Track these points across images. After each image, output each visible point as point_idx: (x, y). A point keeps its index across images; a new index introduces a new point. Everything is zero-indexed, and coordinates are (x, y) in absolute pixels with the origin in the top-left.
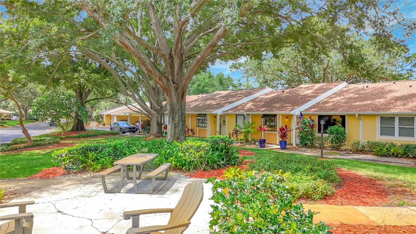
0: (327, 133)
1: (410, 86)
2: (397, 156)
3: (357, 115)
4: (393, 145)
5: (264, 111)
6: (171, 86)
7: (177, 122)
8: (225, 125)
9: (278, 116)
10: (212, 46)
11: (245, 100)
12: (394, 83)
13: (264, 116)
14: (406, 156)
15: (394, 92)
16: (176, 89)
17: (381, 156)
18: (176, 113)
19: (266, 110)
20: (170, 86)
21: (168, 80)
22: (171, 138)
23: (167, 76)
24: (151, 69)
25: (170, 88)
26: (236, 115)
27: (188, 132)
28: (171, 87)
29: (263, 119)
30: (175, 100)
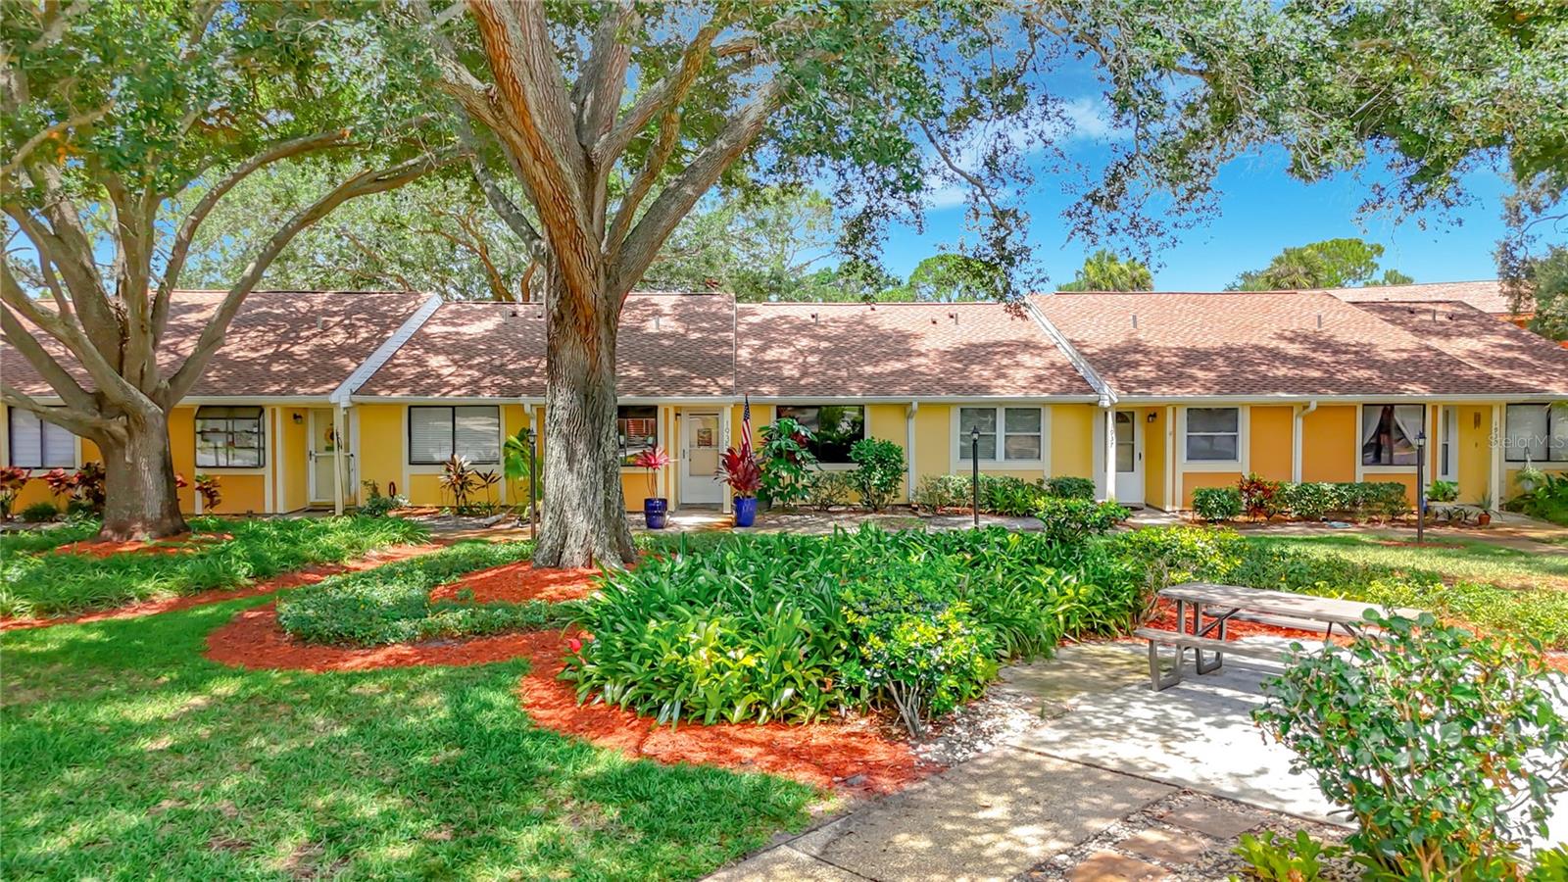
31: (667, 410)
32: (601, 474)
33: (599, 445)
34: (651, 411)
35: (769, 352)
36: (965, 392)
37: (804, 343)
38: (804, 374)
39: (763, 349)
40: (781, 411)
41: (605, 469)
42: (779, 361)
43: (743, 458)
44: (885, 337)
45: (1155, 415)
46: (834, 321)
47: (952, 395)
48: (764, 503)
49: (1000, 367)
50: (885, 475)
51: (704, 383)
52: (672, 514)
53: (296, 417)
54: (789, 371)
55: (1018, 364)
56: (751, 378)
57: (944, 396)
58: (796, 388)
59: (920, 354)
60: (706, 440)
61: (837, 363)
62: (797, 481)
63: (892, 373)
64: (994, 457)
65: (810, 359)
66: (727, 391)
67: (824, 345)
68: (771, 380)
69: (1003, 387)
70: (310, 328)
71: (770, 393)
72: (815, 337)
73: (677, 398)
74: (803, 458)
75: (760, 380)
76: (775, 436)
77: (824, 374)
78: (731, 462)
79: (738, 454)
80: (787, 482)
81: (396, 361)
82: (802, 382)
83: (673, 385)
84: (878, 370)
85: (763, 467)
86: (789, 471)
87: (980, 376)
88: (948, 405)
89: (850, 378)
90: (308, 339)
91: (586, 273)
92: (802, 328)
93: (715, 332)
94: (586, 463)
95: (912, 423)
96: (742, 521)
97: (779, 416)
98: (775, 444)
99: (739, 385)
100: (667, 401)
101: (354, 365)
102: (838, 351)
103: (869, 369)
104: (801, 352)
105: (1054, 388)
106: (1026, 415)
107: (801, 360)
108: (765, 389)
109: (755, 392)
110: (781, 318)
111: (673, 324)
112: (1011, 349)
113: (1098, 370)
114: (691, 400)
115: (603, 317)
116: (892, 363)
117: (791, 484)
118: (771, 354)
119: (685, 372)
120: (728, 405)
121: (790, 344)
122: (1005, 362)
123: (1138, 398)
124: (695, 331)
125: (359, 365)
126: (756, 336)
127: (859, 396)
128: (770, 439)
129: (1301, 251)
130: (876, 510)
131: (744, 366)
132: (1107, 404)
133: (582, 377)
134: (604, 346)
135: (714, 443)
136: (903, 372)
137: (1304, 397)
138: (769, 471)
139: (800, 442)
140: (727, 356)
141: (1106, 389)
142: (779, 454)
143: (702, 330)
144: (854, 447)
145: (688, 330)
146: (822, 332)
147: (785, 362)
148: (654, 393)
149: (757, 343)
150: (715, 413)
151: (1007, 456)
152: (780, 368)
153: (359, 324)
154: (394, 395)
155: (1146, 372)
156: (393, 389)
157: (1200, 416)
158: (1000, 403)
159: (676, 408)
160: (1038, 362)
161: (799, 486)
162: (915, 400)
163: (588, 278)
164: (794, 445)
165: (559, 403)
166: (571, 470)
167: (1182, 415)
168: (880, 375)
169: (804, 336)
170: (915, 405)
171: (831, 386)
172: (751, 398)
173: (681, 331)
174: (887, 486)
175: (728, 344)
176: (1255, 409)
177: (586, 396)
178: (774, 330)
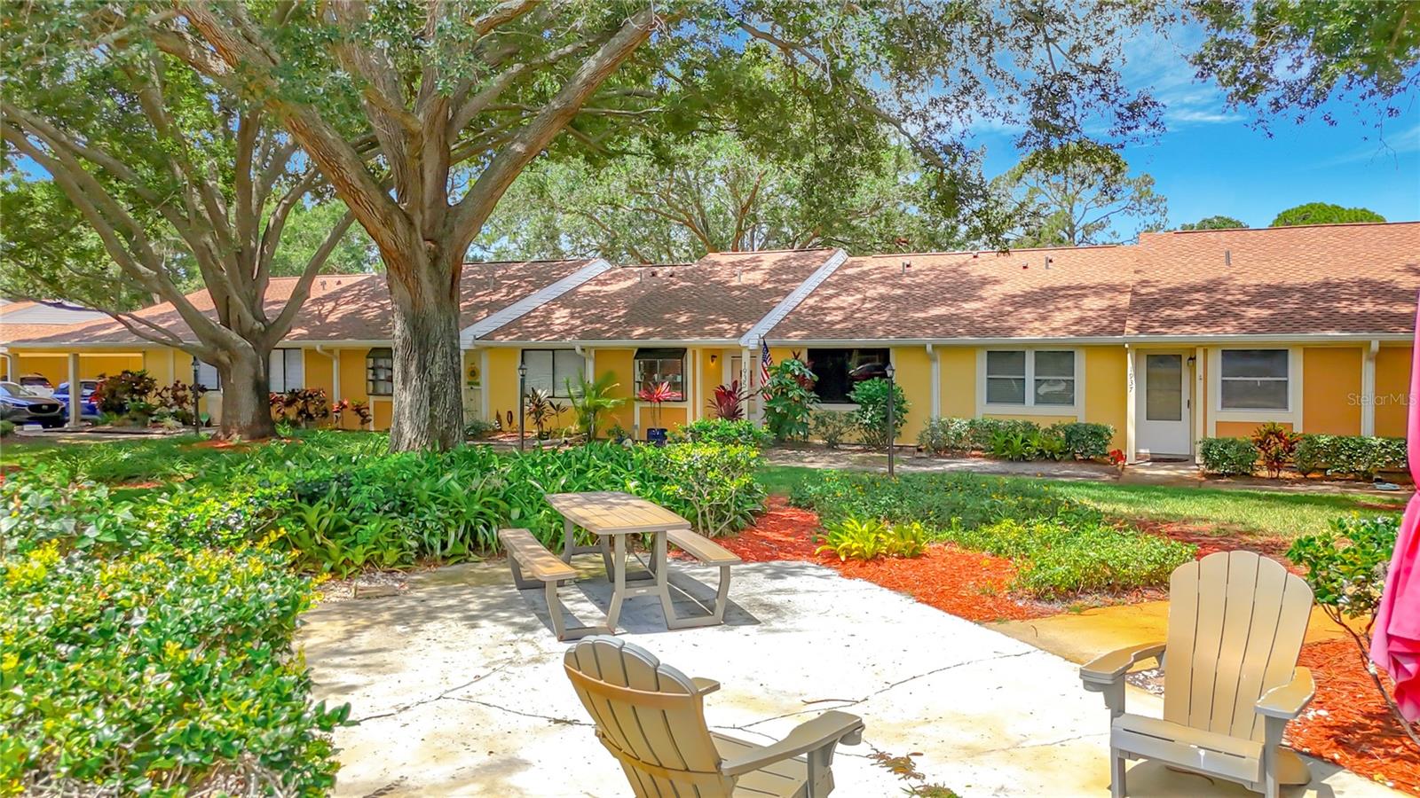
0: (851, 402)
1: (1025, 267)
2: (1052, 459)
3: (929, 348)
4: (1030, 428)
5: (642, 337)
6: (420, 246)
7: (438, 378)
8: (478, 384)
9: (689, 354)
10: (564, 114)
11: (538, 299)
12: (975, 257)
13: (642, 352)
14: (1069, 456)
15: (997, 282)
16: (435, 260)
17: (1011, 460)
18: (436, 345)
19: (650, 335)
20: (417, 247)
21: (411, 224)
22: (419, 439)
23: (408, 212)
24: (358, 185)
25: (415, 254)
26: (523, 351)
27: (339, 415)
28: (419, 252)
29: (637, 361)
30: (432, 300)
31: (694, 352)
34: (681, 352)
35: (833, 300)
37: (879, 290)
39: (831, 297)
42: (835, 307)
47: (985, 338)
49: (1053, 310)
51: (729, 327)
54: (834, 316)
55: (1075, 307)
64: (1023, 402)
65: (866, 305)
70: (487, 289)
72: (892, 285)
77: (864, 319)
88: (979, 348)
89: (883, 323)
90: (477, 297)
92: (889, 278)
93: (787, 283)
94: (414, 383)
95: (936, 365)
104: (865, 299)
105: (1086, 330)
106: (1057, 359)
107: (856, 307)
108: (795, 333)
119: (722, 318)
120: (744, 348)
121: (862, 292)
122: (1065, 304)
124: (771, 282)
137: (1363, 336)
139: (802, 382)
143: (777, 282)
145: (766, 281)
146: (906, 281)
147: (840, 308)
151: (1037, 402)
153: (523, 285)
156: (508, 334)
158: (1030, 345)
162: (929, 342)
166: (404, 388)
167: (1216, 361)
172: (769, 341)
173: (759, 282)
176: (1309, 350)
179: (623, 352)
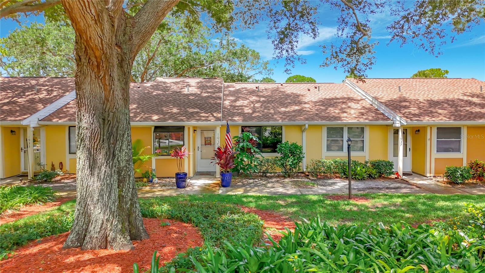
9: (186, 129)
14: (377, 176)
19: (164, 119)
26: (70, 127)
31: (189, 128)
32: (115, 177)
33: (114, 156)
34: (182, 128)
35: (238, 102)
36: (330, 120)
37: (254, 98)
38: (254, 112)
39: (235, 101)
40: (243, 128)
41: (119, 173)
42: (242, 106)
43: (225, 152)
44: (288, 96)
45: (419, 131)
46: (266, 89)
47: (324, 121)
48: (236, 173)
49: (342, 109)
50: (294, 160)
51: (207, 115)
52: (191, 178)
53: (12, 131)
54: (247, 110)
55: (349, 107)
56: (230, 113)
57: (320, 122)
58: (251, 118)
59: (306, 103)
60: (208, 142)
61: (269, 107)
62: (251, 163)
63: (294, 111)
64: (343, 150)
65: (256, 105)
66: (218, 119)
67: (262, 99)
68: (239, 114)
69: (346, 117)
70: (32, 91)
71: (238, 120)
72: (257, 96)
73: (193, 123)
74: (254, 151)
75: (234, 114)
76: (241, 140)
77: (263, 112)
78: (219, 154)
79: (223, 150)
80: (247, 163)
81: (68, 106)
82: (253, 115)
83: (191, 116)
84: (287, 110)
85: (235, 155)
86: (248, 158)
87: (335, 112)
88: (321, 126)
89: (275, 113)
90: (29, 95)
91: (89, 17)
92: (252, 92)
93: (214, 93)
94: (103, 168)
95: (305, 134)
96: (224, 184)
97: (243, 131)
98: (241, 145)
99: (224, 117)
100: (190, 124)
101: (43, 107)
102: (268, 102)
103: (283, 109)
104: (252, 102)
105: (370, 118)
107: (252, 106)
108: (236, 118)
109: (231, 120)
110: (243, 88)
111: (196, 90)
112: (345, 101)
113: (392, 110)
114: (200, 123)
115: (115, 61)
116: (293, 107)
117: (248, 164)
118: (238, 103)
119: (199, 110)
120: (218, 126)
121: (247, 99)
122: (344, 106)
123: (415, 123)
124: (205, 93)
125: (45, 107)
126: (232, 96)
127: (280, 121)
128: (238, 142)
129: (424, 71)
130: (289, 176)
131: (227, 108)
132: (398, 125)
133: (100, 106)
134: (116, 82)
135: (212, 143)
136: (299, 111)
138: (238, 158)
139: (253, 144)
140: (219, 103)
141: (398, 118)
142: (242, 149)
143: (208, 92)
144: (278, 146)
145: (202, 92)
146: (261, 94)
147: (245, 106)
148: (182, 120)
149: (232, 98)
150: (212, 129)
152: (243, 109)
153: (55, 89)
154: (60, 121)
155: (414, 110)
156: (60, 118)
157: (442, 131)
158: (345, 125)
159: (194, 127)
160: (358, 106)
161: (253, 165)
162: (307, 123)
163: (92, 23)
164: (250, 146)
165: (84, 124)
166: (92, 174)
167: (435, 131)
168: (289, 112)
169: (253, 96)
170: (307, 126)
171: (266, 117)
172: (229, 122)
173: (199, 93)
174: (295, 165)
175: (220, 98)
176: (469, 128)
177: (104, 119)
178: (240, 93)
179: (148, 128)
